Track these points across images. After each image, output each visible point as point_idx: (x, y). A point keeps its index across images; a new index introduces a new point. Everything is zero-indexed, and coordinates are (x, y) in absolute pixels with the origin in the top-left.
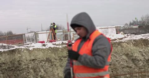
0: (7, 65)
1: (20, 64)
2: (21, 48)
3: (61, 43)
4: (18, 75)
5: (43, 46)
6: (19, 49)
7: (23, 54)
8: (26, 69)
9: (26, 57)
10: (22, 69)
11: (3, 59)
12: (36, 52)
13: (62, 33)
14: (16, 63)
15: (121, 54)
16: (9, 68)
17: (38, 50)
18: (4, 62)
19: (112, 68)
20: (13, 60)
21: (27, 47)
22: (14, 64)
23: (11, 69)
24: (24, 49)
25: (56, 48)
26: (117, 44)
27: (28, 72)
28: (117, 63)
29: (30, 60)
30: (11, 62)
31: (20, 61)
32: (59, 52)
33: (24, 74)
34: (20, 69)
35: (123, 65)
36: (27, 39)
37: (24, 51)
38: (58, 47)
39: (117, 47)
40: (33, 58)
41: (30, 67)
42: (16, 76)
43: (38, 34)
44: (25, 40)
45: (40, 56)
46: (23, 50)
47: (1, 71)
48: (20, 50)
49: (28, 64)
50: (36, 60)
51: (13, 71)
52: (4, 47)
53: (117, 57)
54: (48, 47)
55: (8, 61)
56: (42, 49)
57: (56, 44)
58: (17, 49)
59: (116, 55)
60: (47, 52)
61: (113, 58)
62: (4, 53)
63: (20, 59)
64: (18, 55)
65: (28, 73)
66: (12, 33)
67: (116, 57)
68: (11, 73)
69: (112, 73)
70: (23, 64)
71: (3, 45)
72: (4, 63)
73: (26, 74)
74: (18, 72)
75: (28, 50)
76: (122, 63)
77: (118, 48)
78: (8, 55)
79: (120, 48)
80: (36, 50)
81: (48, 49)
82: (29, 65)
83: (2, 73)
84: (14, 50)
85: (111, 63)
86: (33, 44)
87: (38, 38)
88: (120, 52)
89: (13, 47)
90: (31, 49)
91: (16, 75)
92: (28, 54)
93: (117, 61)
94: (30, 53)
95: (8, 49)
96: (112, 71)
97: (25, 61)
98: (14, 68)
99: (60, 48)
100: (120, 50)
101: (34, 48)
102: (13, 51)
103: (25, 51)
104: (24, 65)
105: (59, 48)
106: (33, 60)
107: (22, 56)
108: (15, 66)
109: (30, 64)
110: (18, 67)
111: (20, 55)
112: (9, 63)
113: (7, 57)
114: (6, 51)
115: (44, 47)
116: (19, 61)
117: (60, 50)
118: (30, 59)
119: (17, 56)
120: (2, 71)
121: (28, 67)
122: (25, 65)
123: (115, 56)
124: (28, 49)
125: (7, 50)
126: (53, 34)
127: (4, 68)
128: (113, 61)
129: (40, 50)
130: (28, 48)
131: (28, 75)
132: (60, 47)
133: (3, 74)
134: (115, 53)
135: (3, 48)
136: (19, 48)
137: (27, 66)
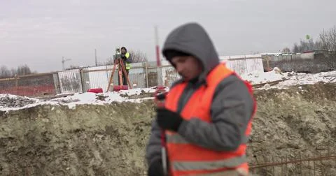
0: (18, 142)
1: (47, 141)
2: (50, 105)
3: (138, 94)
4: (43, 165)
5: (99, 100)
6: (45, 107)
7: (53, 117)
8: (59, 152)
9: (60, 124)
10: (51, 150)
11: (9, 130)
12: (83, 112)
13: (141, 71)
14: (39, 137)
15: (274, 118)
16: (22, 148)
17: (88, 108)
18: (10, 136)
19: (255, 149)
20: (32, 131)
21: (63, 101)
22: (33, 139)
23: (26, 153)
24: (56, 106)
25: (129, 103)
26: (265, 95)
27: (66, 157)
28: (266, 137)
29: (70, 132)
30: (27, 135)
31: (47, 134)
32: (134, 113)
33: (57, 161)
34: (47, 152)
35: (279, 141)
36: (63, 85)
37: (55, 110)
38: (132, 101)
39: (266, 101)
40: (76, 126)
41: (70, 146)
42: (38, 168)
43: (88, 72)
44: (59, 87)
45: (93, 121)
46: (53, 108)
47: (5, 155)
48: (48, 110)
49: (66, 141)
50: (84, 130)
51: (32, 155)
52: (12, 103)
53: (267, 123)
54: (110, 103)
55: (20, 132)
56: (97, 107)
57: (129, 94)
58: (40, 105)
59: (262, 119)
60: (107, 113)
61: (256, 127)
62: (12, 115)
63: (47, 129)
64: (44, 120)
65: (66, 160)
66: (29, 69)
67: (263, 124)
68: (28, 161)
69: (254, 159)
70: (55, 139)
71: (8, 98)
72: (10, 138)
73: (61, 163)
74: (43, 159)
75: (65, 109)
76: (276, 137)
77: (268, 103)
78: (20, 119)
79: (273, 104)
80: (83, 108)
81: (110, 105)
82: (67, 143)
83: (7, 162)
84: (33, 108)
85: (252, 137)
86: (77, 96)
87: (87, 82)
88: (272, 113)
89: (32, 102)
90: (71, 106)
91: (39, 165)
92: (66, 117)
93: (265, 133)
94: (69, 116)
95: (21, 106)
96: (255, 156)
97: (59, 134)
98: (33, 150)
99: (137, 104)
100: (272, 108)
101: (78, 103)
102: (31, 110)
103: (58, 112)
104: (57, 142)
105: (133, 105)
106: (77, 131)
107: (51, 123)
108: (36, 144)
109: (69, 141)
110: (43, 147)
111: (48, 121)
112: (22, 138)
113: (19, 124)
114: (16, 111)
115: (101, 103)
116: (44, 134)
117: (137, 108)
118: (68, 129)
119: (40, 123)
120: (6, 157)
121: (65, 147)
122: (59, 143)
123: (260, 121)
124: (65, 106)
125: (18, 108)
126: (121, 73)
127: (11, 149)
128: (256, 132)
129: (93, 107)
130: (66, 104)
131: (65, 164)
132: (138, 101)
133: (9, 162)
134: (262, 116)
135: (9, 103)
136: (45, 105)
137: (62, 145)
